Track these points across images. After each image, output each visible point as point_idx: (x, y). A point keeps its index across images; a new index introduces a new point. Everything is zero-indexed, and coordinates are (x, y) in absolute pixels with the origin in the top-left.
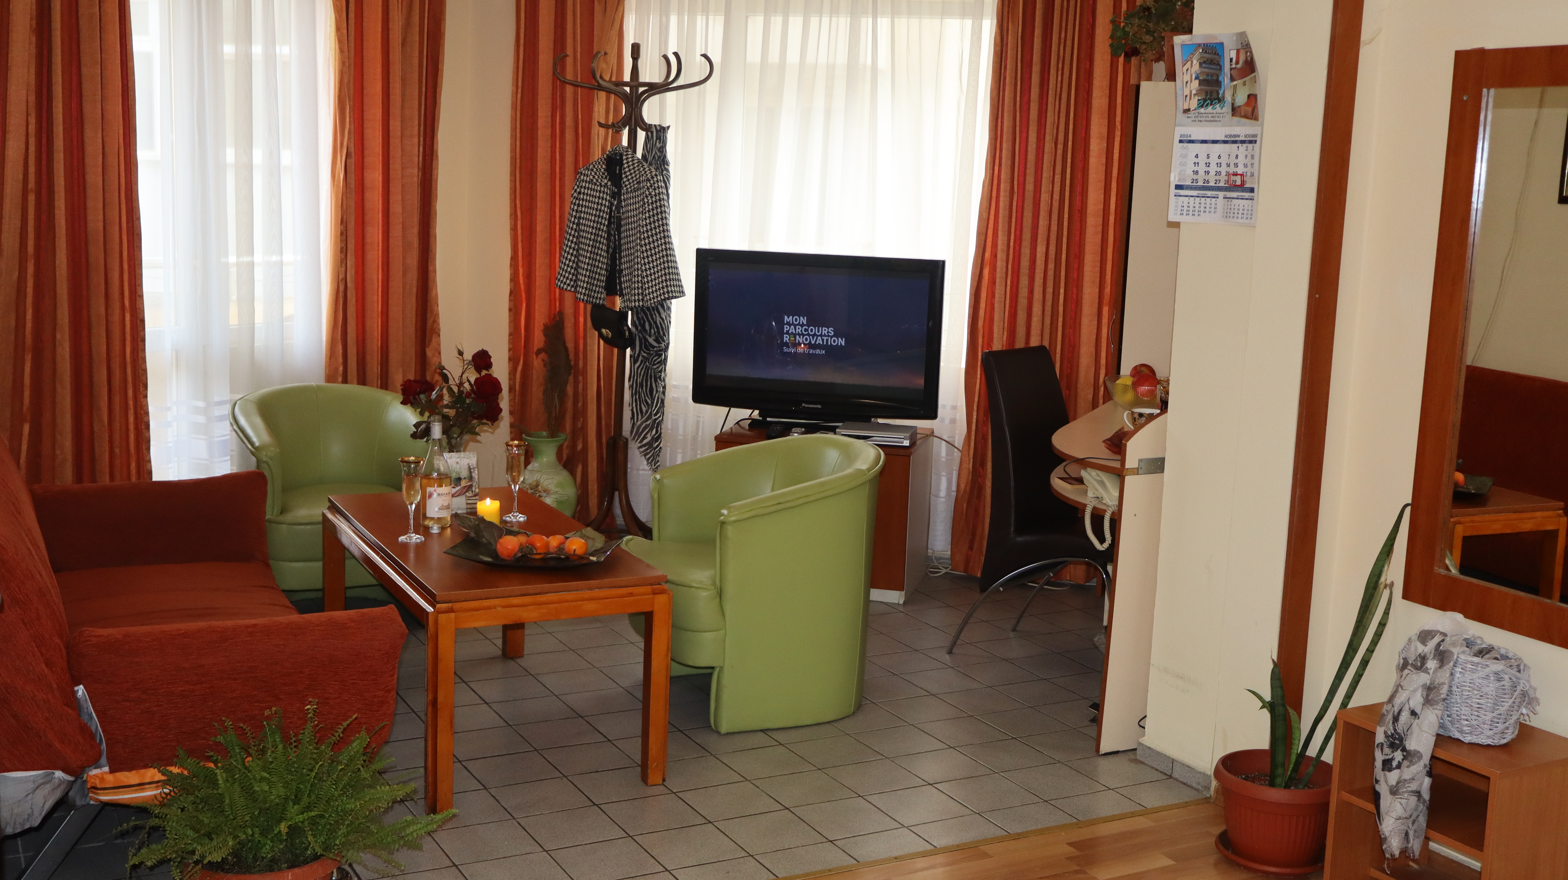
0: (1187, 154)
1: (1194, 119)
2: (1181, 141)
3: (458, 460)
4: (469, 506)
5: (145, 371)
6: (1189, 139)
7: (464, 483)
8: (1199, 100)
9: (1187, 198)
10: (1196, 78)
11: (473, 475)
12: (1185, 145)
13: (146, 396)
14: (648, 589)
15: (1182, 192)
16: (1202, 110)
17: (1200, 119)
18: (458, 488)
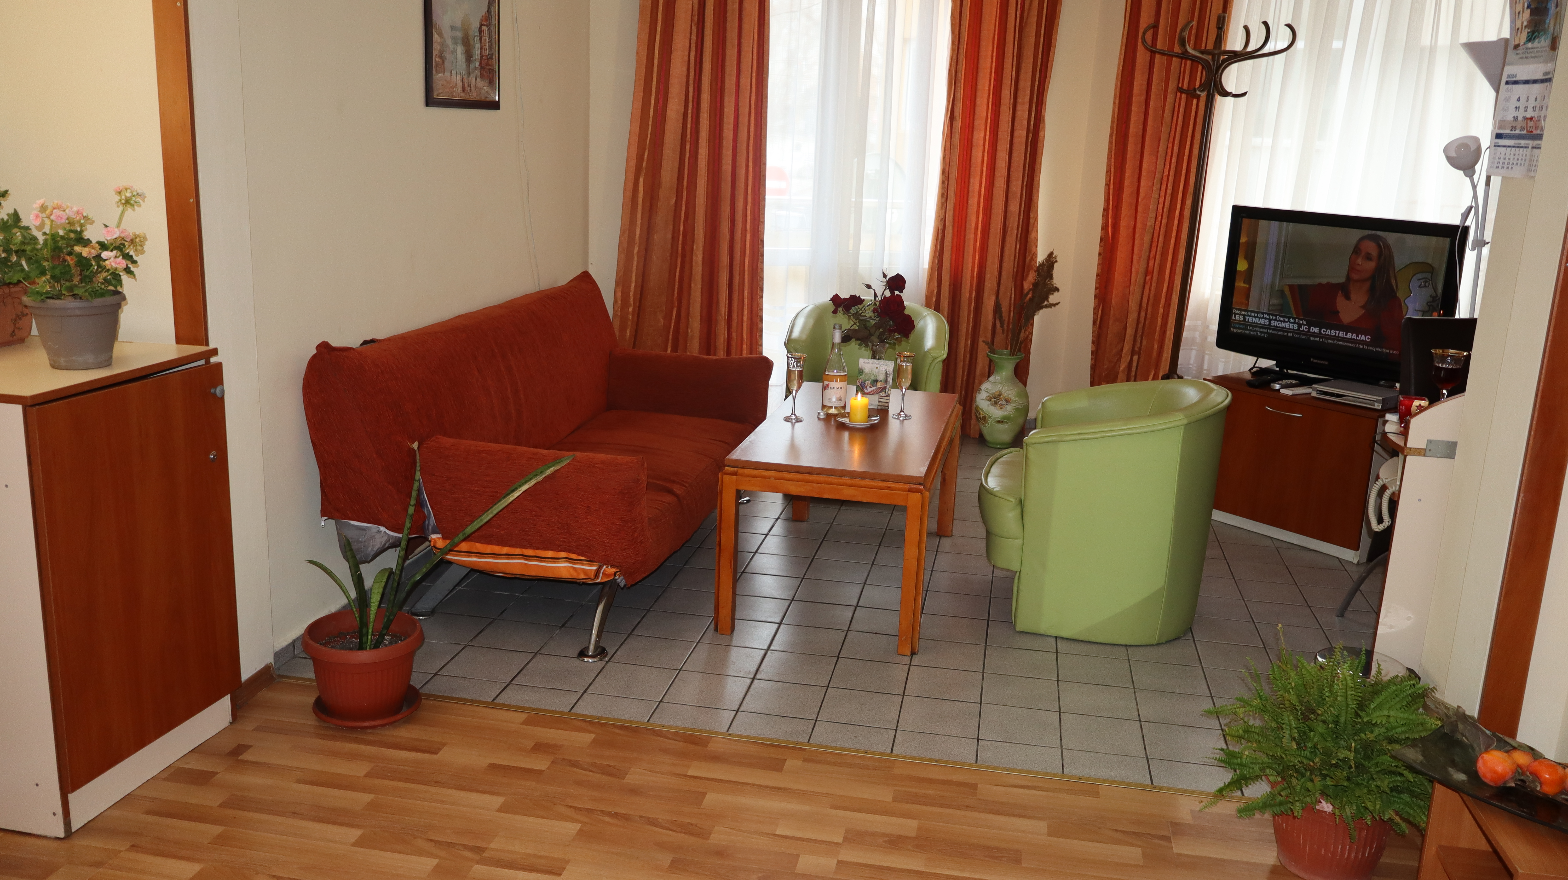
0: (1510, 98)
1: (1521, 56)
2: (1507, 83)
3: (878, 366)
4: (880, 404)
5: (762, 278)
6: (1514, 79)
7: (879, 385)
8: (1528, 33)
9: (1505, 148)
10: (1528, 7)
11: (889, 379)
12: (1510, 86)
13: (762, 297)
14: (907, 486)
15: (1502, 142)
16: (1530, 45)
17: (1527, 55)
18: (873, 388)
